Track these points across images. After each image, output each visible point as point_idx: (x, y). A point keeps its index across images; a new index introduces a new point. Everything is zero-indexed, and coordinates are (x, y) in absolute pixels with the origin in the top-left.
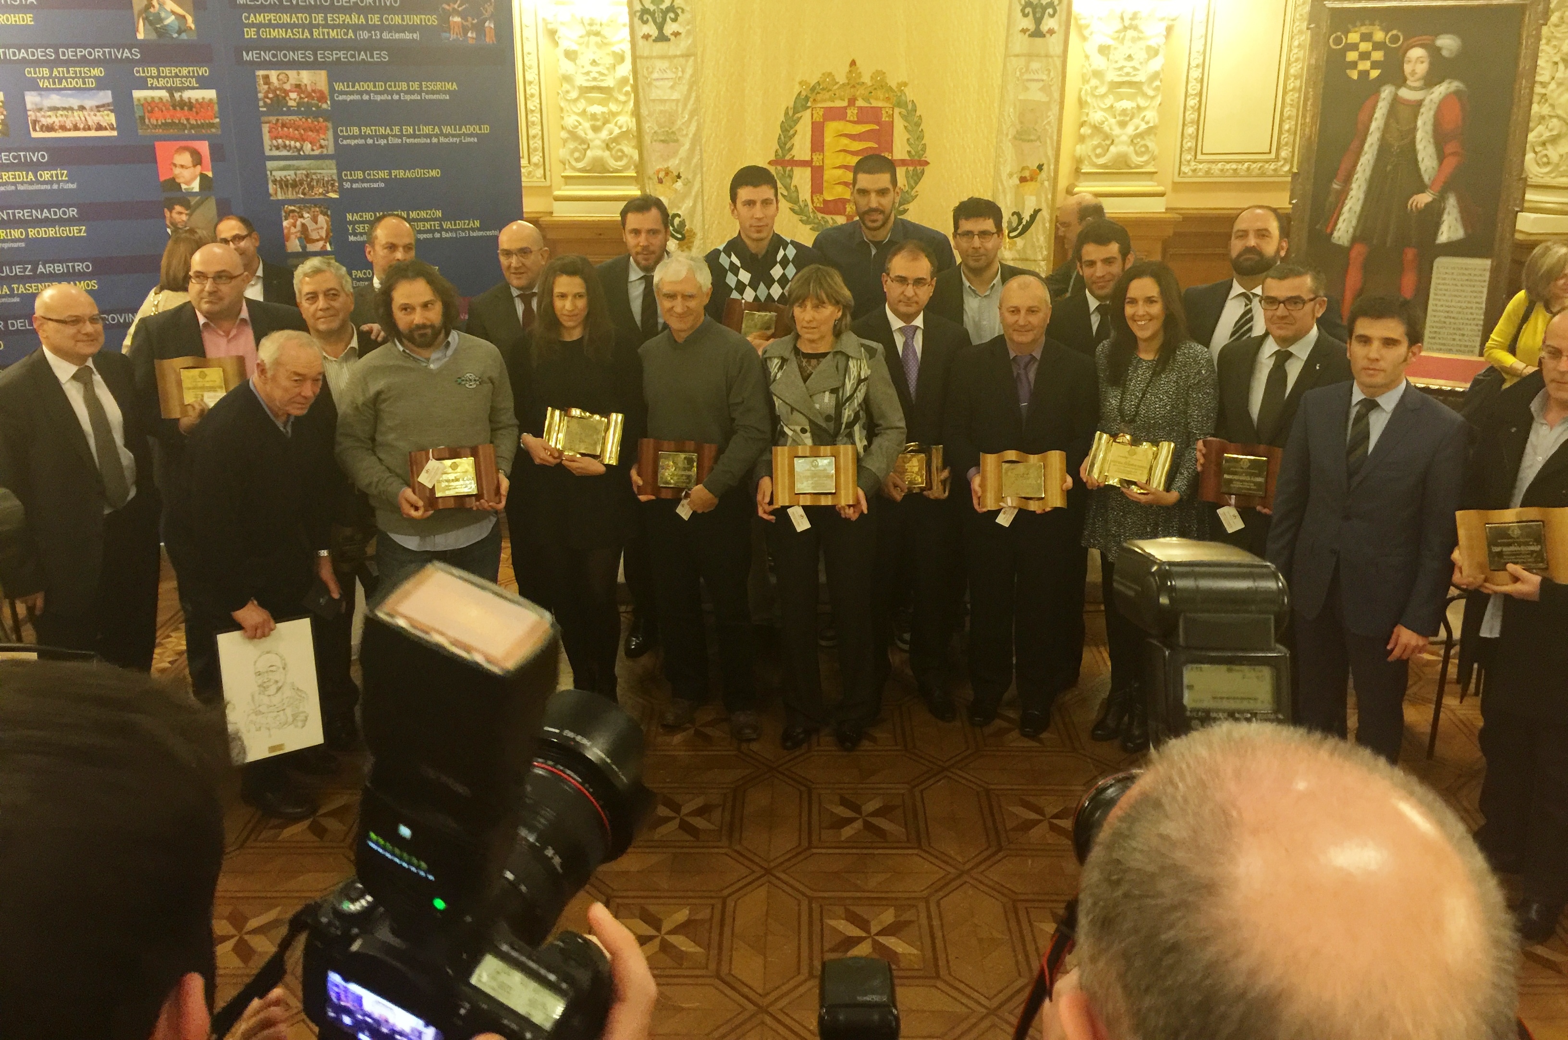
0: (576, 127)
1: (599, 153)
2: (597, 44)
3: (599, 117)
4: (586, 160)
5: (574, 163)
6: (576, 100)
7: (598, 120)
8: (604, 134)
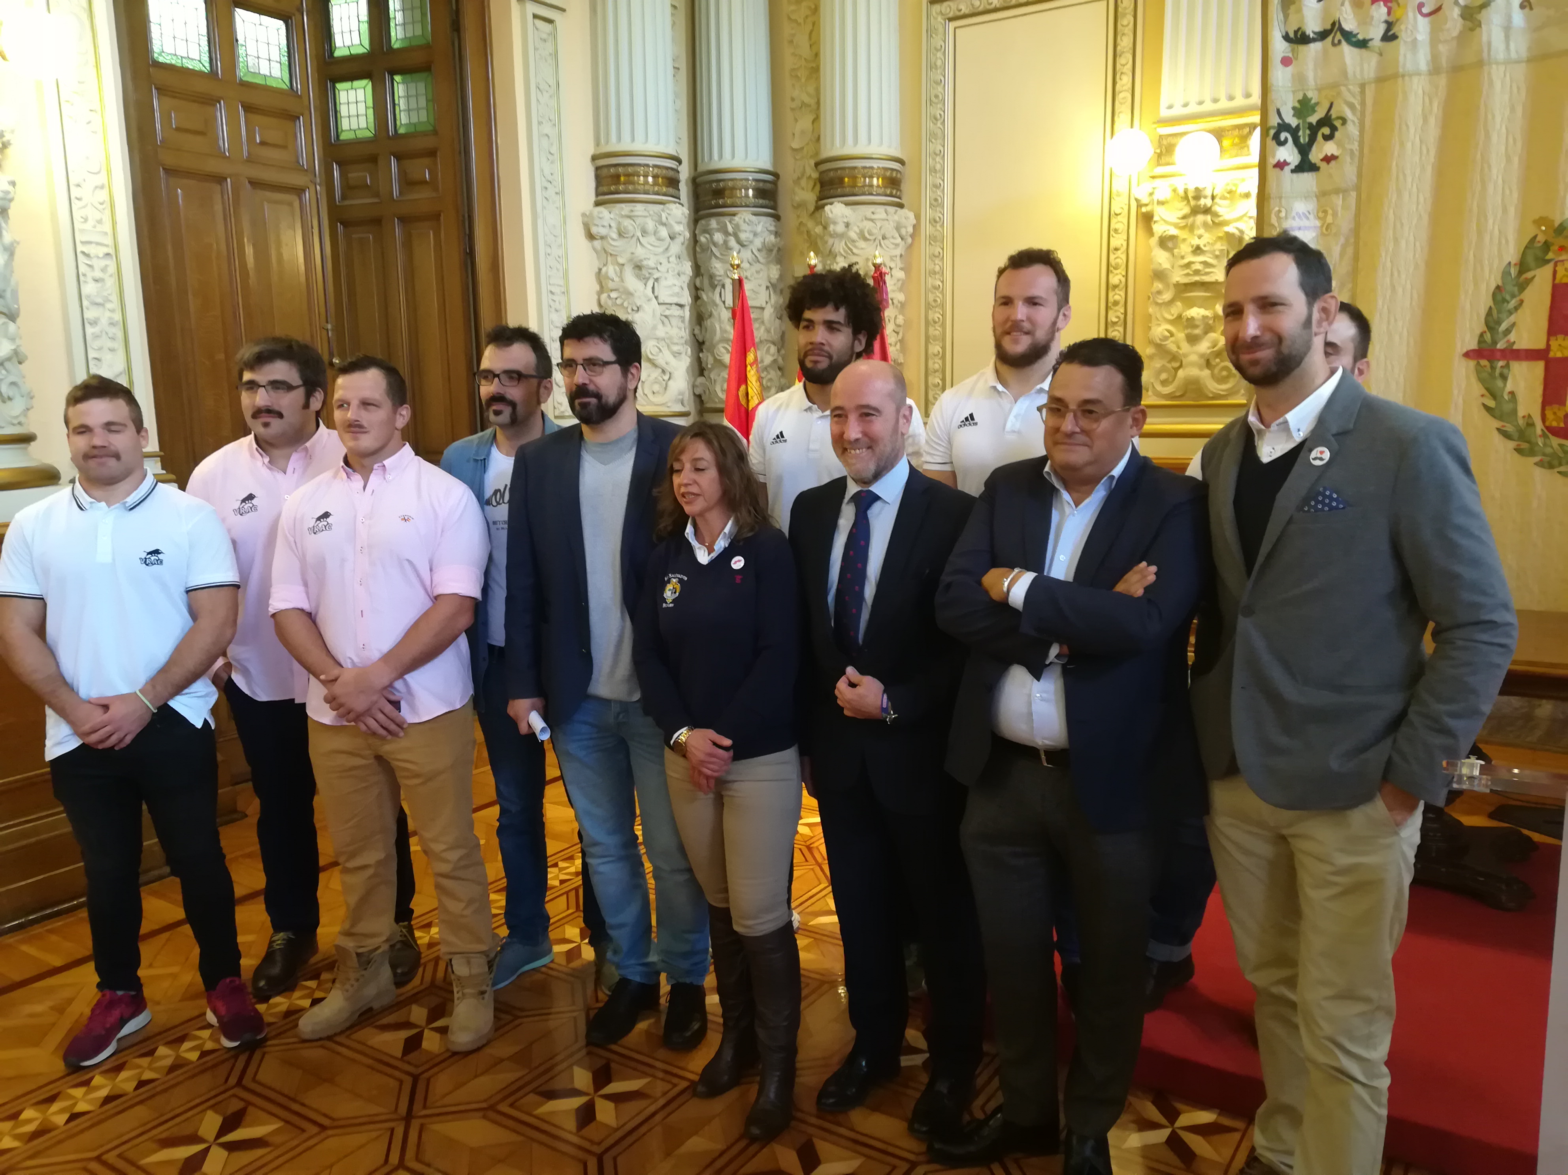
0: (1166, 338)
1: (1194, 372)
2: (1205, 225)
3: (1197, 323)
4: (1176, 383)
5: (1159, 388)
6: (1171, 302)
7: (1196, 327)
8: (1204, 346)
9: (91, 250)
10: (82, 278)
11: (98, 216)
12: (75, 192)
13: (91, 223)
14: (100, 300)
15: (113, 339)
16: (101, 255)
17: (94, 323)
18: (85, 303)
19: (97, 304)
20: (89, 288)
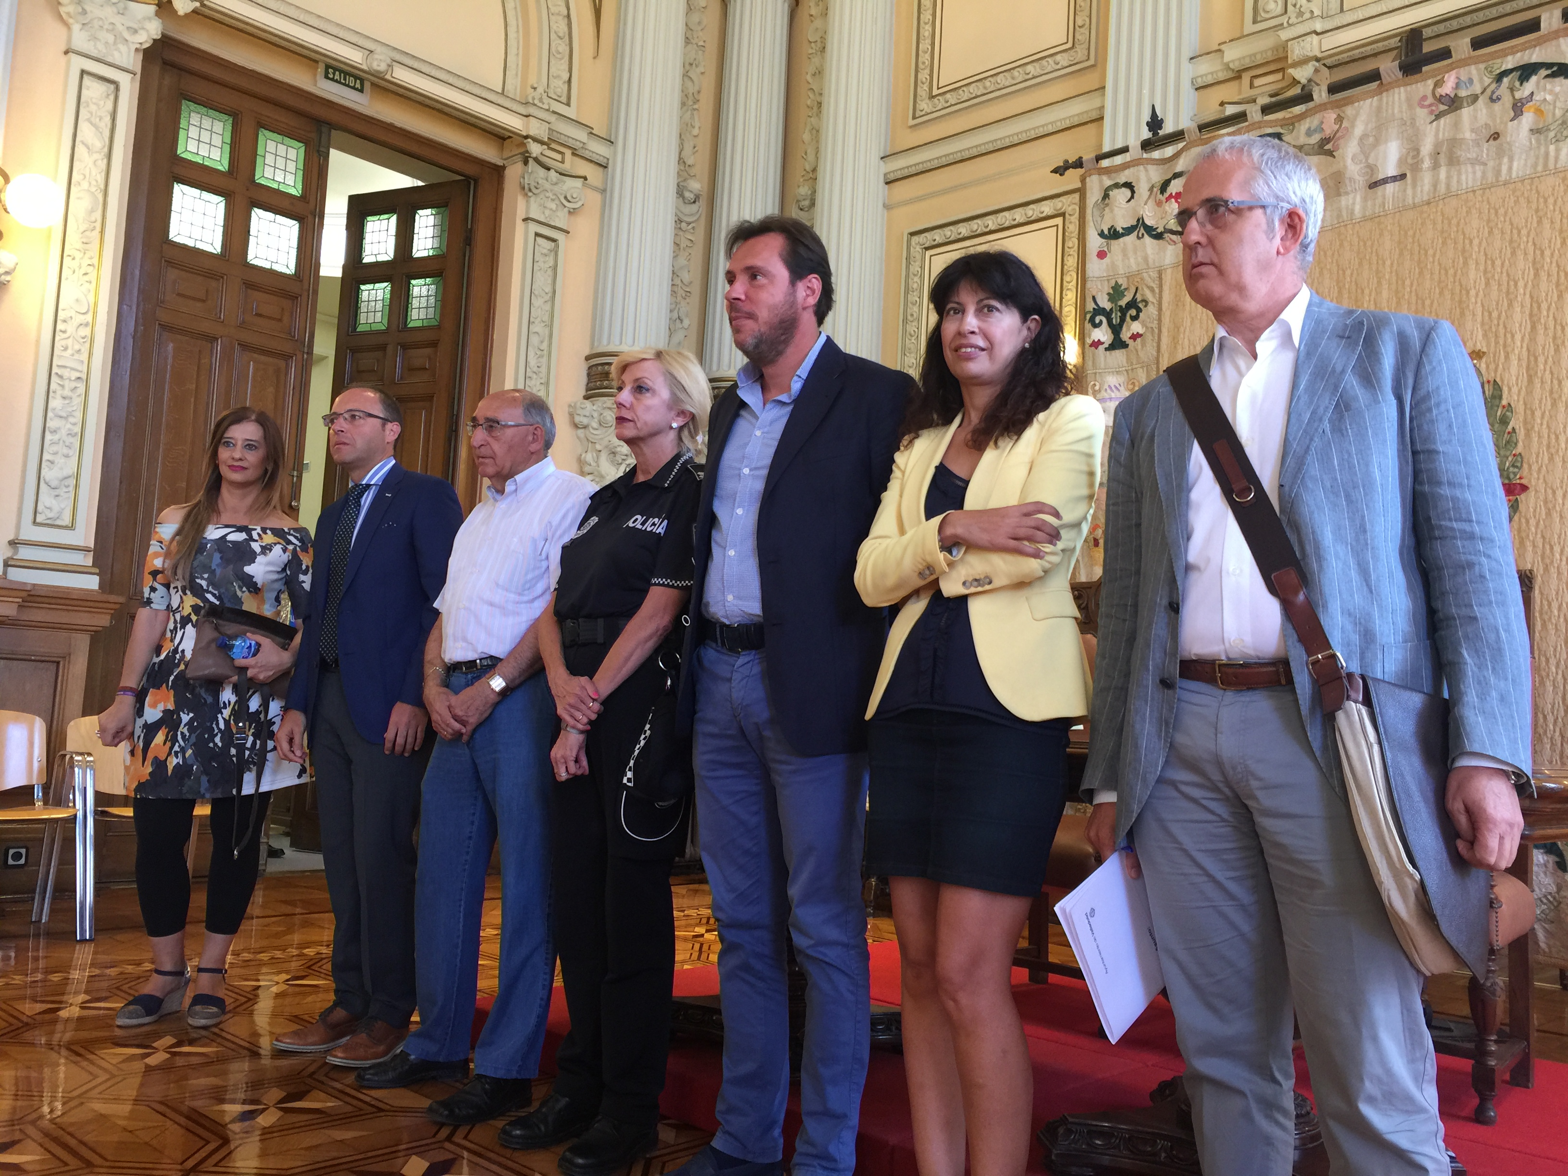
9: (66, 373)
10: (51, 394)
11: (77, 347)
12: (60, 326)
13: (70, 351)
14: (64, 414)
15: (69, 447)
16: (73, 378)
17: (54, 432)
18: (50, 414)
19: (61, 417)
20: (55, 403)
